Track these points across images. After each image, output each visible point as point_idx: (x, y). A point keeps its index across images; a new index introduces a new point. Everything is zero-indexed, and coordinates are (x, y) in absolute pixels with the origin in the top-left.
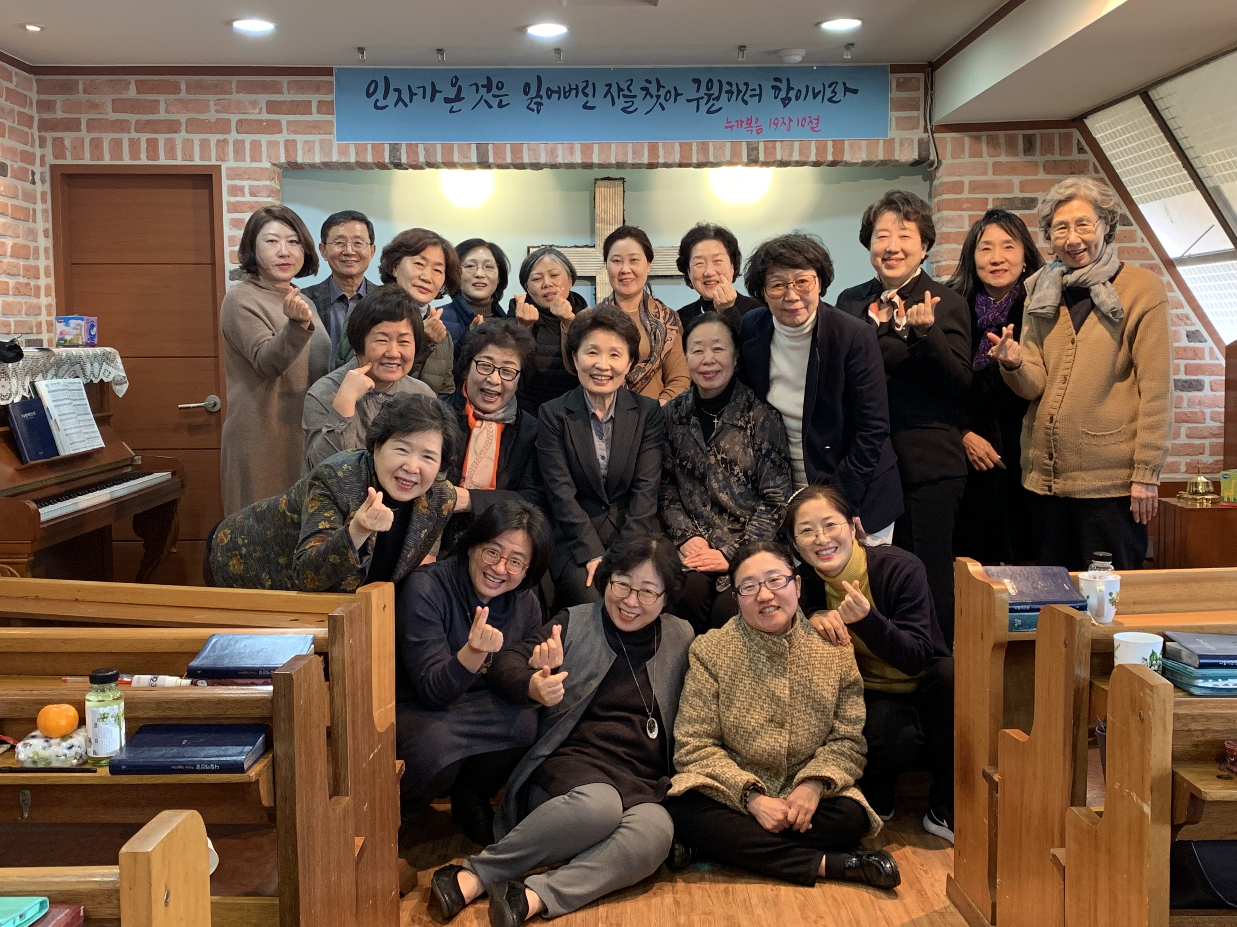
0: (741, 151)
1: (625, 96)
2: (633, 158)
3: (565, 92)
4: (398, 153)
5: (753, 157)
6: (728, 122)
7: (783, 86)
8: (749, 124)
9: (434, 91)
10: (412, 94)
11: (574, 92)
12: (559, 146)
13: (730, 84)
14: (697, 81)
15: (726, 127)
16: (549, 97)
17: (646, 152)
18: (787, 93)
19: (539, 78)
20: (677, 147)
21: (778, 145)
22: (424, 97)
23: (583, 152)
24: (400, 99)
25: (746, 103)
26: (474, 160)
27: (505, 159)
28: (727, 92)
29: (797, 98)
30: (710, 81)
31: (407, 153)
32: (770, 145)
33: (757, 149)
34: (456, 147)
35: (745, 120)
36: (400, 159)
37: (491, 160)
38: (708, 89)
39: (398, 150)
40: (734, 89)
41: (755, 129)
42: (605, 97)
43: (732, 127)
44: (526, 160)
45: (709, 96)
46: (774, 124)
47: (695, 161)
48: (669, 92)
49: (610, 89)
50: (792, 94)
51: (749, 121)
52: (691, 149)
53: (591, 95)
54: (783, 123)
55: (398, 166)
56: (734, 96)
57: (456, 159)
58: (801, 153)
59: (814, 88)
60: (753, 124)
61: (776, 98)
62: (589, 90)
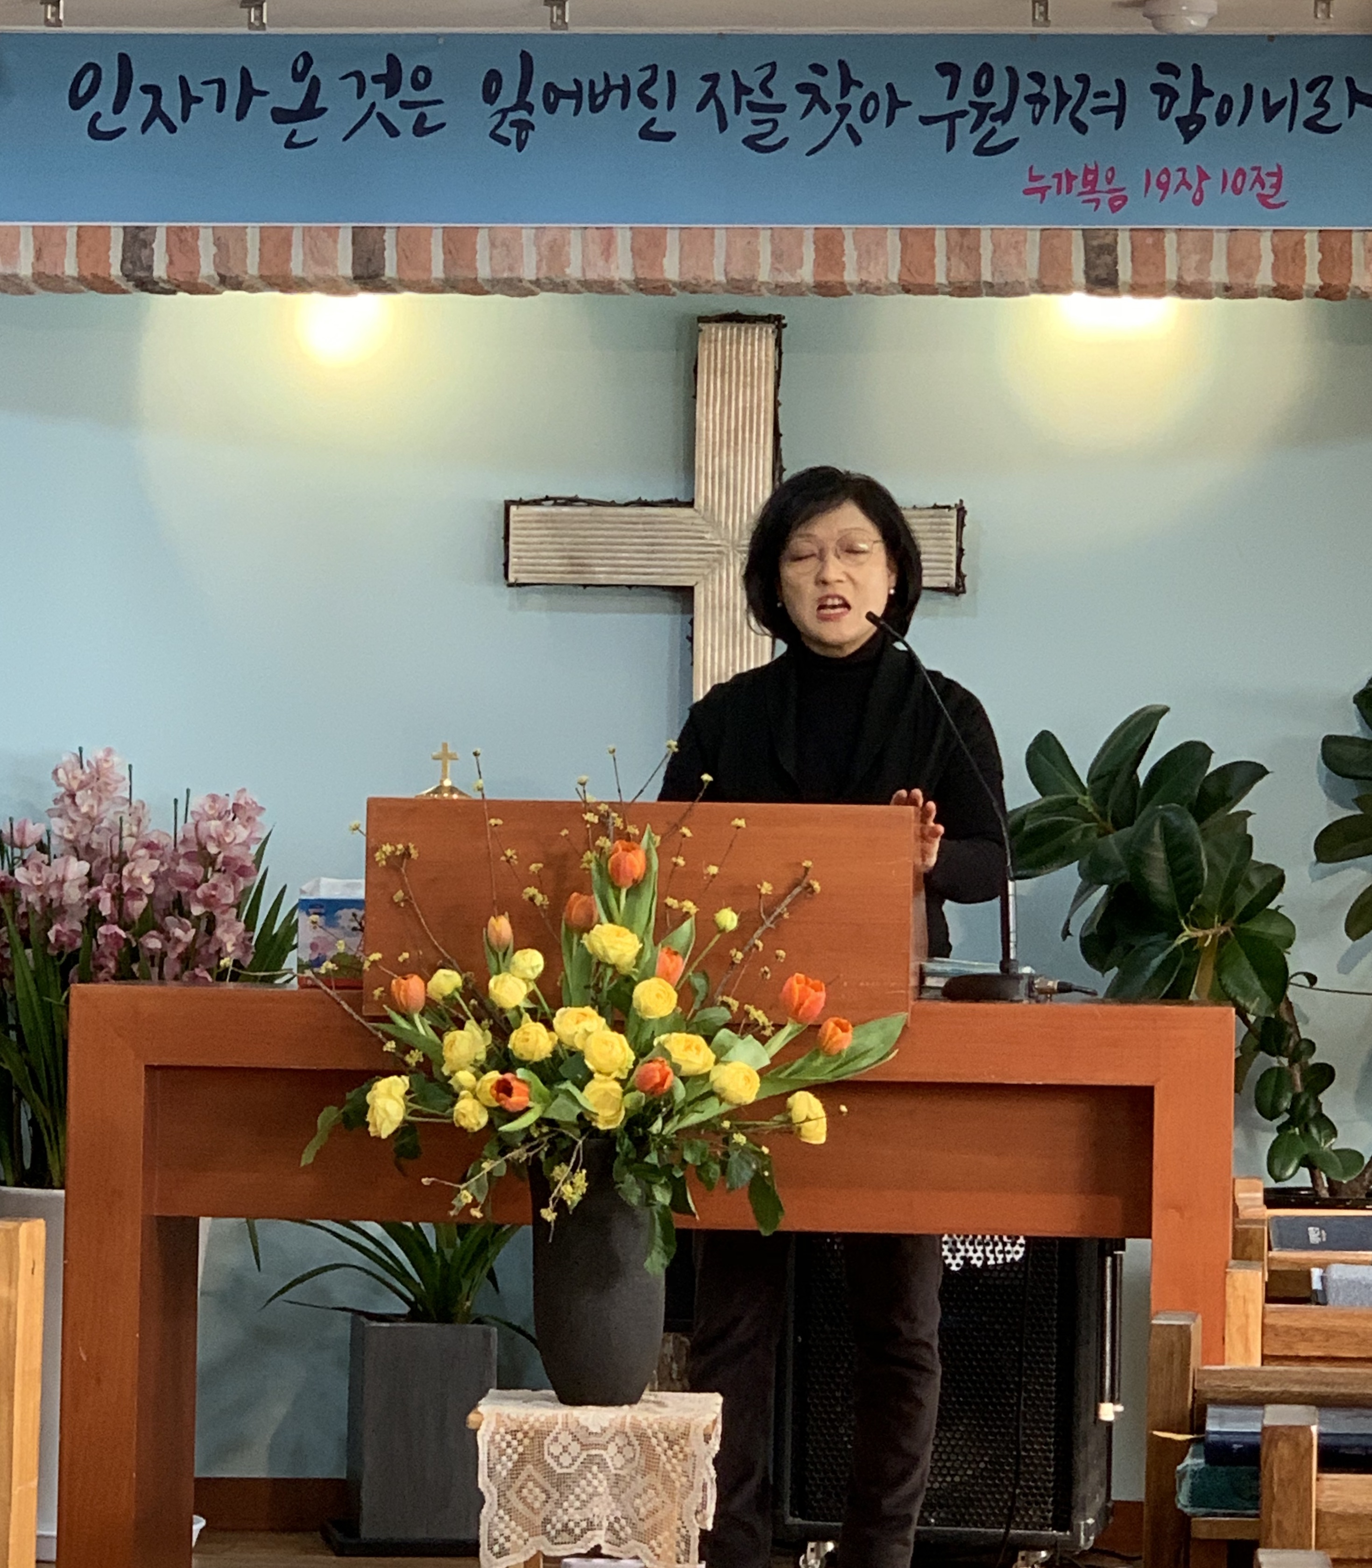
0: (1068, 254)
1: (752, 106)
2: (774, 269)
3: (593, 96)
4: (145, 253)
5: (1102, 273)
6: (1032, 179)
7: (1184, 86)
8: (1091, 185)
9: (248, 92)
10: (189, 100)
11: (616, 96)
12: (575, 238)
13: (1037, 77)
14: (949, 70)
15: (1027, 192)
16: (551, 108)
17: (809, 253)
18: (1195, 103)
19: (526, 59)
20: (893, 243)
21: (1170, 240)
22: (220, 108)
23: (636, 252)
24: (156, 113)
25: (1081, 127)
26: (345, 268)
27: (429, 270)
28: (1029, 99)
29: (1222, 118)
30: (986, 69)
31: (168, 250)
32: (1150, 241)
33: (1111, 249)
34: (297, 238)
35: (1081, 175)
36: (150, 268)
37: (390, 272)
38: (980, 91)
39: (146, 244)
40: (1050, 91)
41: (1105, 198)
42: (701, 107)
43: (1043, 191)
44: (484, 272)
45: (983, 109)
46: (1159, 184)
47: (940, 278)
48: (873, 96)
49: (713, 89)
50: (1208, 108)
51: (1091, 177)
52: (932, 248)
53: (663, 102)
54: (1184, 182)
55: (147, 285)
56: (1051, 109)
57: (296, 268)
58: (1233, 265)
59: (1266, 93)
60: (1102, 185)
61: (1163, 116)
62: (658, 92)
